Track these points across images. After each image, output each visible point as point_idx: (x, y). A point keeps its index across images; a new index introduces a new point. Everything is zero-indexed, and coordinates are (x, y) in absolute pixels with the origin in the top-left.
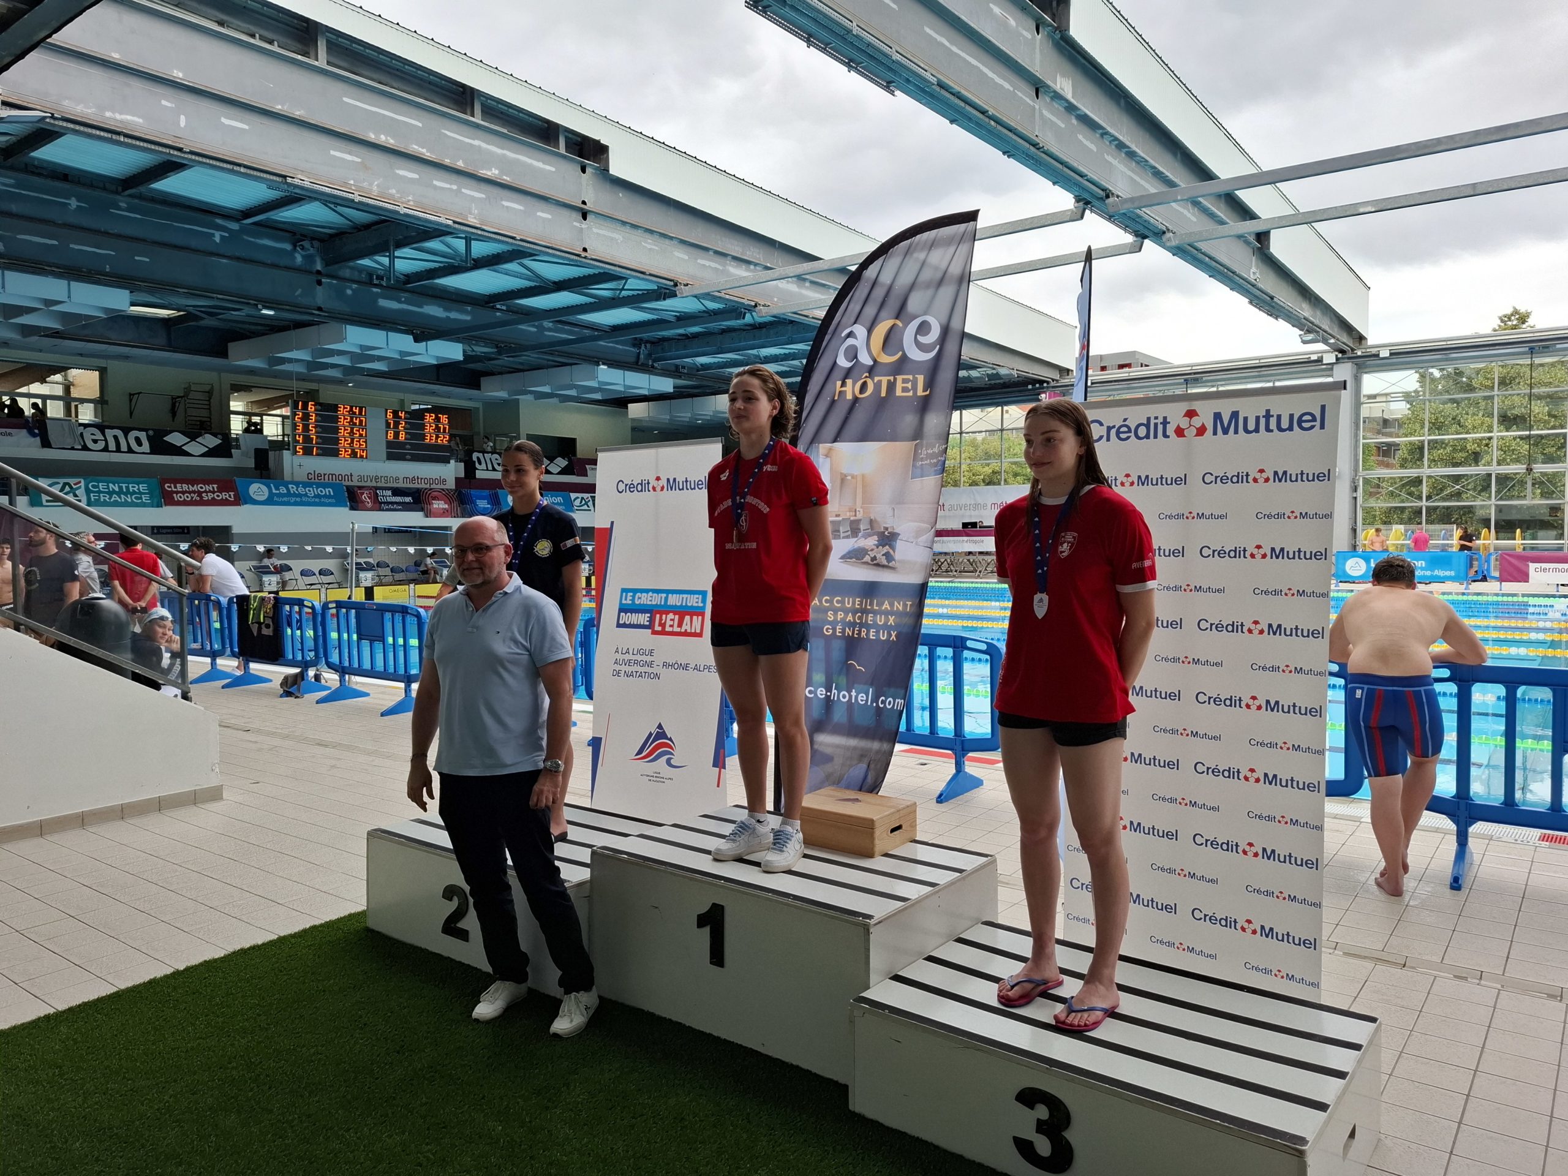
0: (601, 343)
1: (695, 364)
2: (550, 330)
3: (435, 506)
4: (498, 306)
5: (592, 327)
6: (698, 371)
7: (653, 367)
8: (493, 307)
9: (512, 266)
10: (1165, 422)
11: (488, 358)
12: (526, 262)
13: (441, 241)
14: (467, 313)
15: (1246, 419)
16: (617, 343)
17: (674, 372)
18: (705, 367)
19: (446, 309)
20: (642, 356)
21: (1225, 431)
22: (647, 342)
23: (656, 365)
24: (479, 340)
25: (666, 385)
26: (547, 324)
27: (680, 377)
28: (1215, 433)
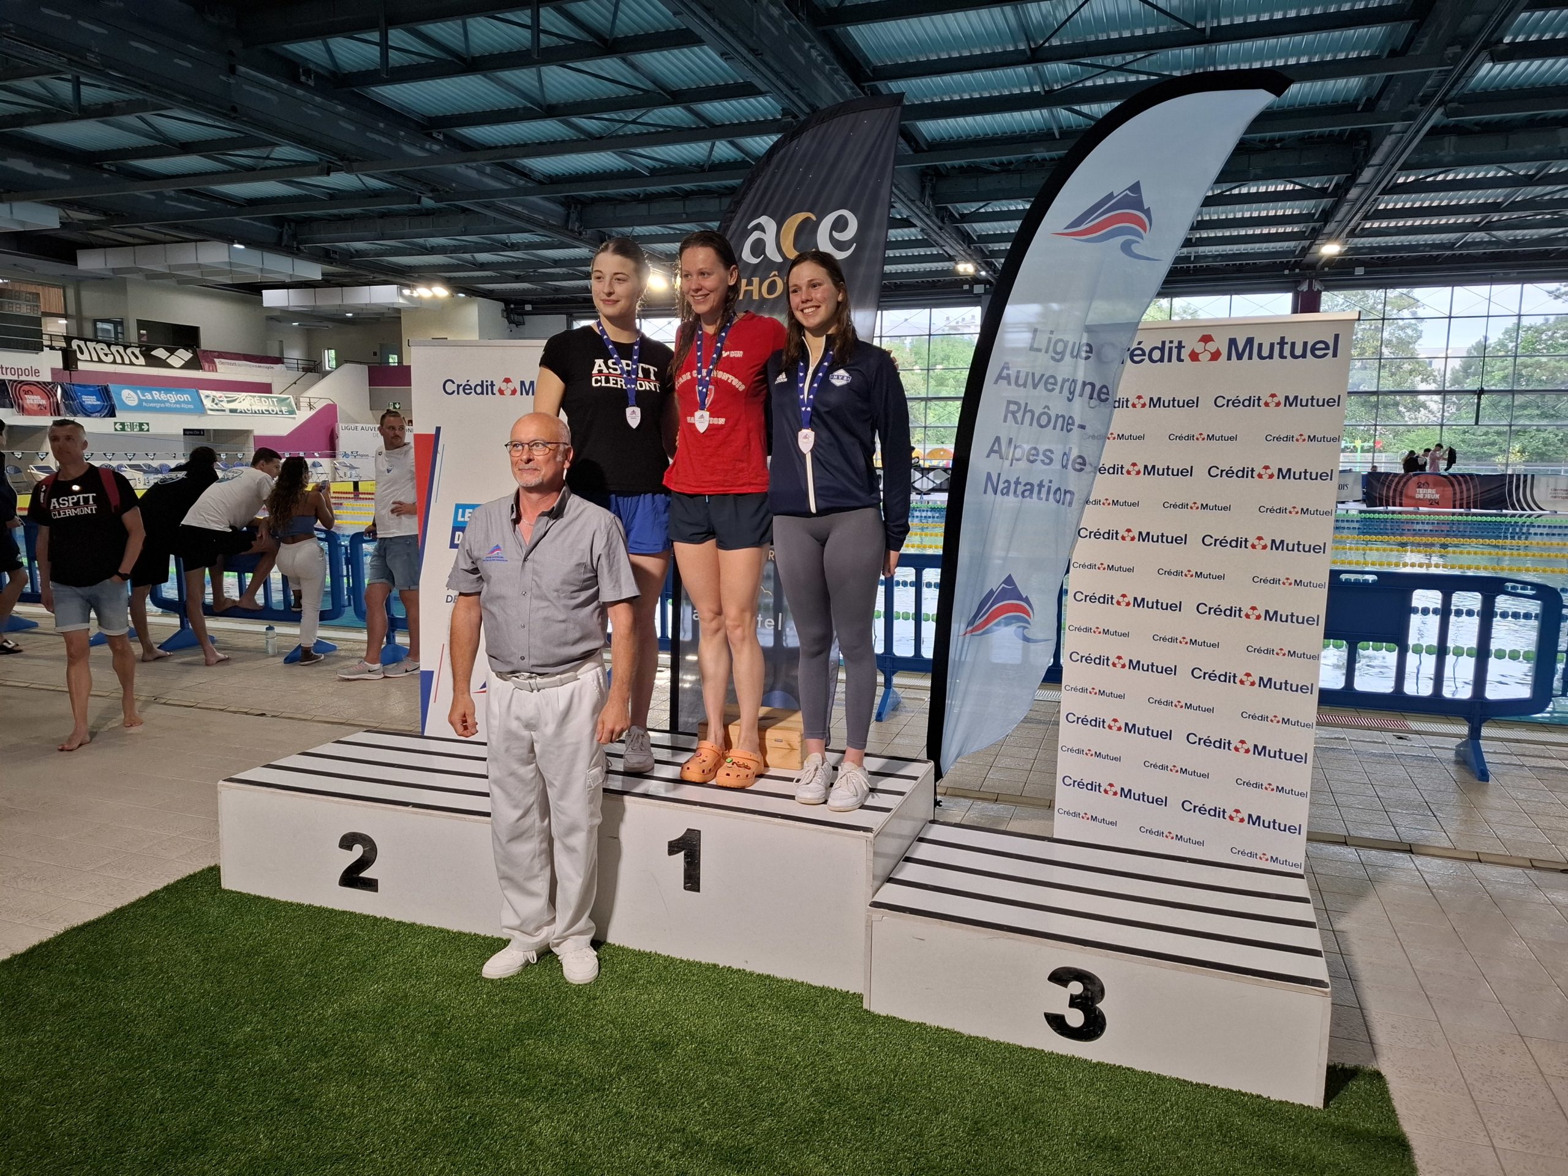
0: (237, 218)
1: (349, 251)
2: (171, 198)
3: (28, 402)
4: (106, 166)
5: (227, 200)
6: (352, 257)
7: (298, 249)
8: (100, 168)
9: (131, 120)
10: (1180, 346)
11: (88, 225)
12: (147, 116)
13: (37, 82)
14: (66, 171)
15: (1260, 345)
16: (255, 219)
17: (325, 256)
18: (359, 253)
19: (38, 165)
20: (285, 237)
21: (1240, 357)
22: (293, 221)
23: (302, 247)
24: (81, 205)
25: (314, 271)
26: (170, 191)
27: (331, 264)
28: (1229, 358)
